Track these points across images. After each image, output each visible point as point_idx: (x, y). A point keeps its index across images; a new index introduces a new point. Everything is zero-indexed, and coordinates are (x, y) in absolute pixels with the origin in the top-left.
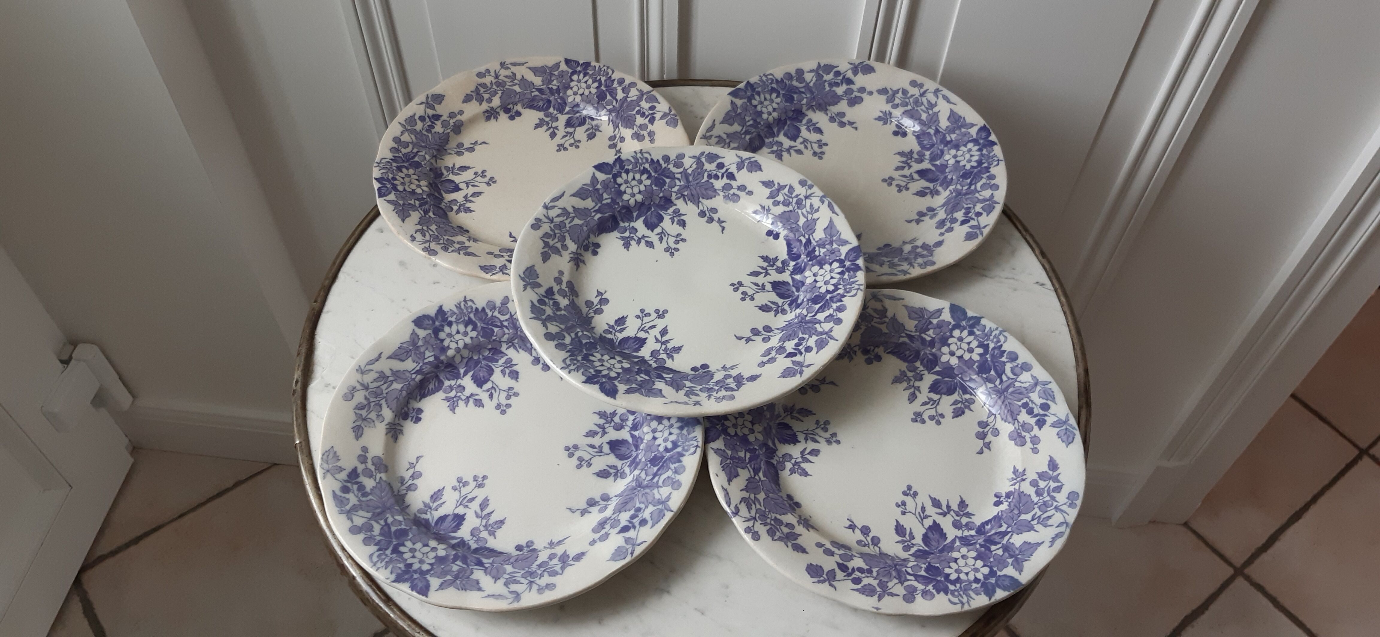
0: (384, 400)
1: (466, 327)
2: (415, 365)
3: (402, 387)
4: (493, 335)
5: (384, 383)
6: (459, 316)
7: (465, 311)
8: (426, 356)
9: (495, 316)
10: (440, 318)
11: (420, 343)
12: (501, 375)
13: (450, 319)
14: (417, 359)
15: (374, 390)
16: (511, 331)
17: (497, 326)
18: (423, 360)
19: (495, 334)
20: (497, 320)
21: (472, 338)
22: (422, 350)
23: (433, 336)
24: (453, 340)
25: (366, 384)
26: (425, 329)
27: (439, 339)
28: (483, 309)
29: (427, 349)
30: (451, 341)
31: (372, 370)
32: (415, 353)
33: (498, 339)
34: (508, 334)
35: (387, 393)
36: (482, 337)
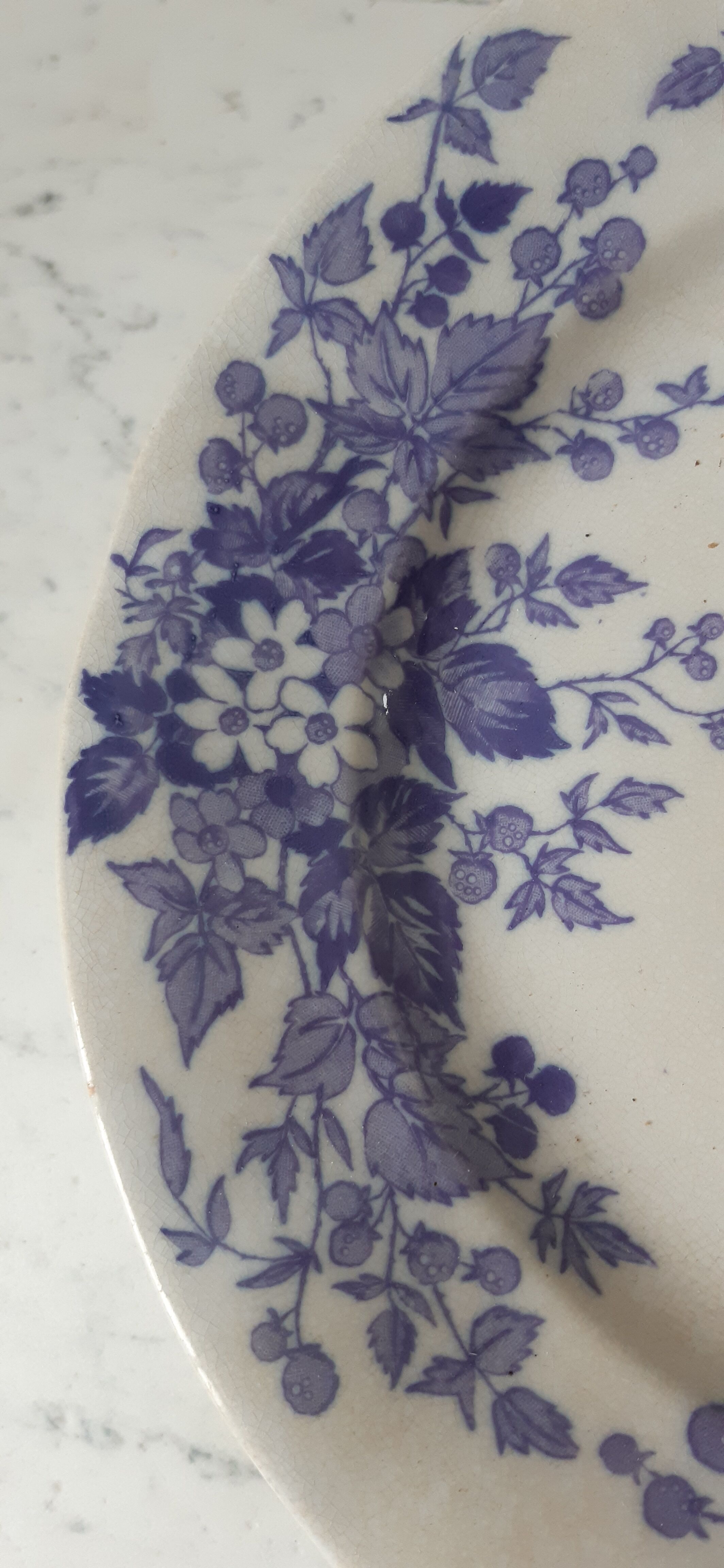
0: (401, 1199)
1: (238, 630)
2: (284, 953)
3: (374, 1077)
4: (352, 548)
5: (314, 1153)
6: (176, 630)
7: (165, 592)
8: (271, 880)
9: (276, 481)
10: (129, 712)
11: (196, 874)
12: (556, 634)
13: (160, 674)
14: (264, 930)
15: (329, 1224)
16: (388, 459)
17: (321, 508)
18: (284, 905)
19: (353, 537)
20: (298, 486)
21: (307, 639)
22: (231, 882)
23: (191, 791)
24: (264, 719)
25: (282, 1251)
26: (140, 803)
27: (224, 775)
28: (214, 510)
29: (238, 859)
30: (265, 729)
31: (219, 1184)
32: (228, 921)
33: (382, 539)
34: (393, 478)
35: (374, 1170)
36: (329, 595)
